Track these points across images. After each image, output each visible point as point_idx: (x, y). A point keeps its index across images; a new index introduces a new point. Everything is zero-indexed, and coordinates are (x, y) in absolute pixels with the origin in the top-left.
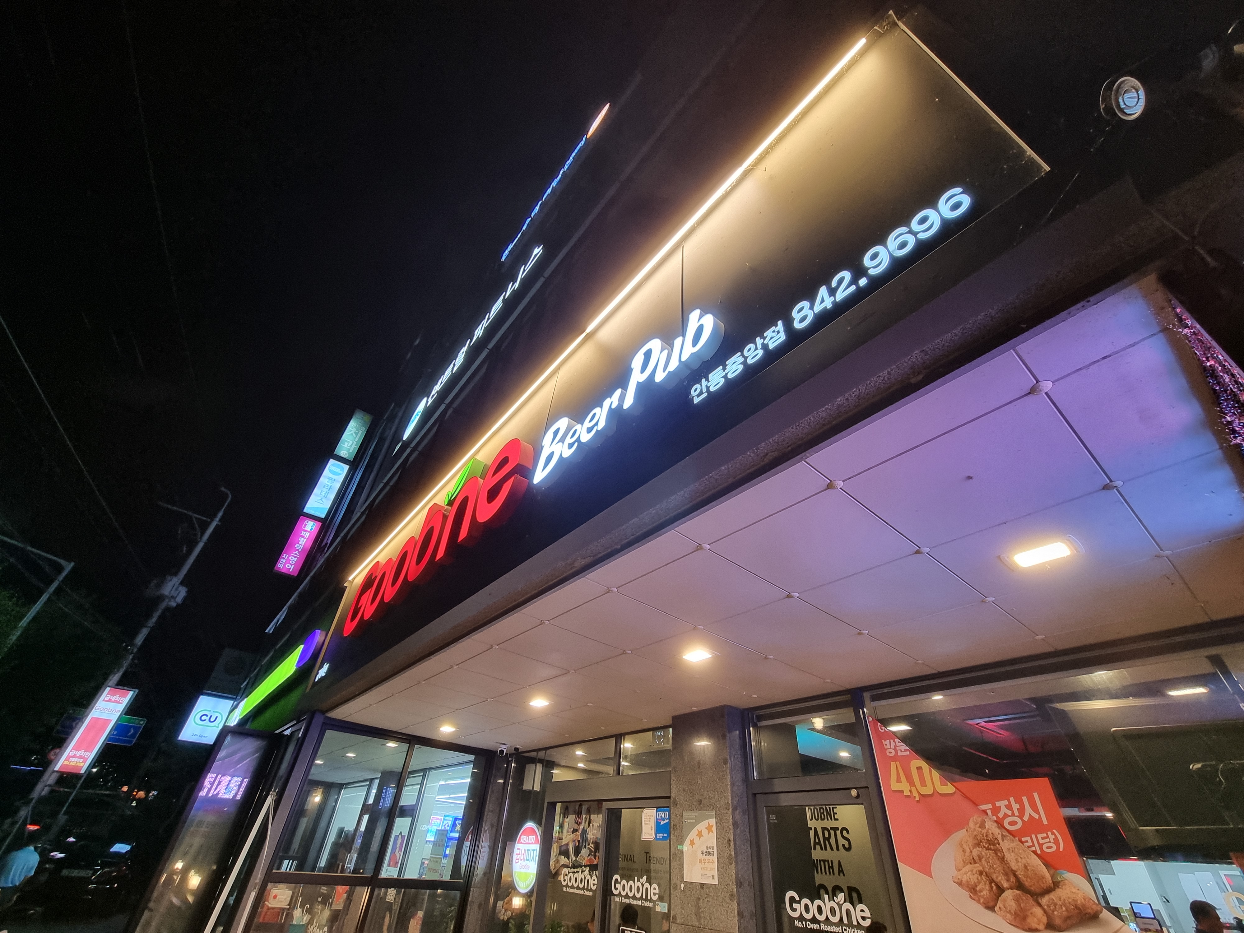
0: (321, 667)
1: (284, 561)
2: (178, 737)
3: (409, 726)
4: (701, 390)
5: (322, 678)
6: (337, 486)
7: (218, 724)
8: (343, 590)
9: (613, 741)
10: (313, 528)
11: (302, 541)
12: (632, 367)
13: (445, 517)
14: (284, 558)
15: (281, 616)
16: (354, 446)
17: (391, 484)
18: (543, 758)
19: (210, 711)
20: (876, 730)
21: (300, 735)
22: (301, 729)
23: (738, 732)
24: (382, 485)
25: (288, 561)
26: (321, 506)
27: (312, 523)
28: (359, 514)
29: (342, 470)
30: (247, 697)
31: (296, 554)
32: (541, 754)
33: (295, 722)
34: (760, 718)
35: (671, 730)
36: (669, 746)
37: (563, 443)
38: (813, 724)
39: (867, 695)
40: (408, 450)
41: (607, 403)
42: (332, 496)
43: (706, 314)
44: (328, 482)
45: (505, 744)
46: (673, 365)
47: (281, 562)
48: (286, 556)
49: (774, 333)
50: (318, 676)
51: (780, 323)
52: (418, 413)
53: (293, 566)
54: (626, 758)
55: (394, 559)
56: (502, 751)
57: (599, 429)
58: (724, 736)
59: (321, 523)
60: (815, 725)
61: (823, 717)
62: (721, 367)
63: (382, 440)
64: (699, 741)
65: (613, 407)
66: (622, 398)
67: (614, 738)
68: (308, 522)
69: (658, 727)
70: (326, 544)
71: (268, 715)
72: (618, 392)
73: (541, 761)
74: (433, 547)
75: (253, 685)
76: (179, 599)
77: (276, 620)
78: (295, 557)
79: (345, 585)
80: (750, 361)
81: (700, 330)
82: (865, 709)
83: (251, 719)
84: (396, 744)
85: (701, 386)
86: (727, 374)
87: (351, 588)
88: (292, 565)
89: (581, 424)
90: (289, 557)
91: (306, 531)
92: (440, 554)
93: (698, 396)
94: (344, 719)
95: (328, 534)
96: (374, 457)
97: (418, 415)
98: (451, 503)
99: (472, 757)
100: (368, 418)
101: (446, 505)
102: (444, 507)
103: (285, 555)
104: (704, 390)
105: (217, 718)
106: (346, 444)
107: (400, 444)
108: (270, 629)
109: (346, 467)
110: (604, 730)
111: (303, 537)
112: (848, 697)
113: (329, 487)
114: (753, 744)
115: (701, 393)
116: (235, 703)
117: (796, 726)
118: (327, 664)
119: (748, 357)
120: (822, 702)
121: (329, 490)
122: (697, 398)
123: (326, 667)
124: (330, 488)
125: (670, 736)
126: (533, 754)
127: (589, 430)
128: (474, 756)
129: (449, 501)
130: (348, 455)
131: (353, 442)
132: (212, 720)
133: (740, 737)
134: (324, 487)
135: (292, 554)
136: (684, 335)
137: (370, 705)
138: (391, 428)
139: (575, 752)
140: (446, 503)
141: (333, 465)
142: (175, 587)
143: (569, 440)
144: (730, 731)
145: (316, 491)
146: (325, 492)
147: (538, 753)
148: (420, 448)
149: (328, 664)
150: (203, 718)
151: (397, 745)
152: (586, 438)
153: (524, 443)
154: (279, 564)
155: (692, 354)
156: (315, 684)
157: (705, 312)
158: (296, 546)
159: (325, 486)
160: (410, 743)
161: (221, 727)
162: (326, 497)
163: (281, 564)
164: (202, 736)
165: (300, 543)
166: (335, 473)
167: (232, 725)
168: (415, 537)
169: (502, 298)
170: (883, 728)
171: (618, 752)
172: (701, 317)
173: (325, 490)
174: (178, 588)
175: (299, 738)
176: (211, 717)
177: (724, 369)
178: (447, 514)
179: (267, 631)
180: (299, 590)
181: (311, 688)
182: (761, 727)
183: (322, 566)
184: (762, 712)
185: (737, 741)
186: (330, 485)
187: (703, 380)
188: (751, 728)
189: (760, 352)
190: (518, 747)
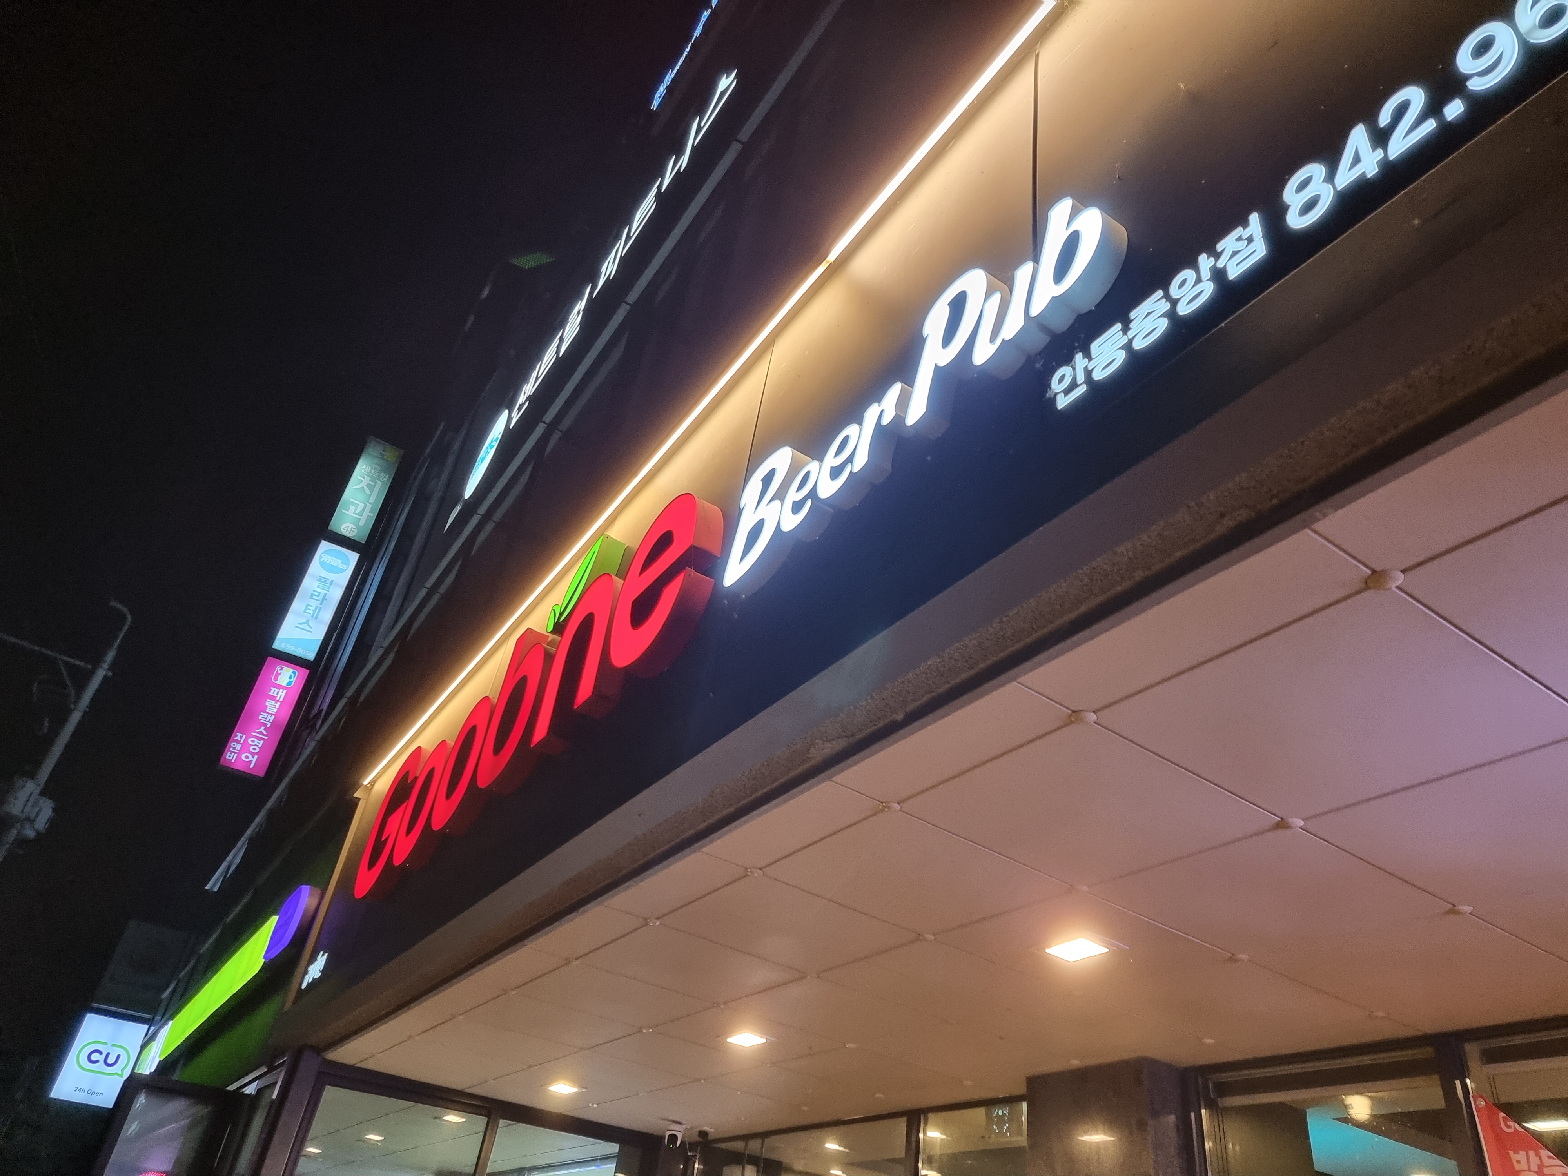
0: (313, 959)
1: (239, 747)
2: (50, 1093)
3: (486, 1081)
4: (1074, 379)
5: (315, 983)
6: (337, 594)
7: (122, 1070)
8: (355, 803)
9: (902, 1124)
10: (294, 680)
11: (272, 707)
12: (925, 333)
13: (549, 658)
14: (238, 742)
15: (235, 857)
16: (367, 513)
17: (443, 589)
18: (758, 1155)
19: (106, 1044)
20: (1494, 1127)
21: (274, 1096)
22: (276, 1083)
23: (1172, 1118)
24: (423, 592)
25: (245, 747)
26: (307, 636)
27: (292, 670)
28: (380, 652)
29: (346, 561)
30: (172, 1017)
31: (261, 733)
32: (754, 1146)
33: (264, 1069)
34: (1224, 1089)
35: (1024, 1105)
36: (1022, 1140)
37: (782, 500)
38: (1346, 1107)
39: (1472, 1050)
40: (475, 520)
41: (871, 415)
42: (328, 616)
43: (1086, 206)
44: (318, 587)
45: (679, 1123)
46: (1013, 326)
47: (231, 749)
48: (241, 737)
49: (1241, 243)
50: (307, 977)
51: (1254, 219)
52: (492, 442)
53: (256, 757)
54: (929, 1162)
55: (451, 743)
56: (673, 1138)
57: (855, 470)
58: (1141, 1125)
59: (308, 671)
60: (1352, 1112)
61: (1369, 1094)
62: (1118, 326)
63: (423, 499)
64: (1086, 1133)
65: (885, 421)
66: (903, 403)
67: (905, 1119)
68: (282, 669)
69: (998, 1098)
70: (320, 711)
71: (213, 1053)
72: (896, 389)
73: (753, 1160)
74: (528, 716)
75: (183, 995)
76: (41, 823)
77: (224, 865)
78: (259, 739)
79: (356, 795)
80: (1183, 310)
81: (1072, 244)
82: (1468, 1081)
83: (181, 1063)
84: (462, 1117)
85: (1074, 369)
86: (1130, 341)
87: (367, 800)
88: (253, 754)
89: (818, 460)
90: (246, 740)
91: (279, 687)
92: (541, 731)
93: (1067, 392)
94: (356, 1065)
95: (323, 692)
96: (407, 536)
97: (492, 447)
98: (559, 628)
99: (613, 1148)
100: (393, 455)
101: (550, 633)
102: (548, 636)
103: (240, 735)
104: (1081, 378)
105: (119, 1056)
106: (352, 508)
107: (458, 508)
108: (214, 884)
109: (353, 557)
110: (885, 1101)
111: (273, 698)
112: (1427, 1052)
113: (320, 598)
114: (1208, 1145)
115: (1073, 385)
116: (152, 1028)
117: (1309, 1112)
118: (323, 955)
119: (1180, 299)
120: (1366, 1060)
121: (321, 604)
122: (1065, 396)
123: (321, 960)
124: (324, 598)
125: (1024, 1118)
126: (739, 1145)
127: (835, 473)
128: (618, 1146)
129: (555, 625)
130: (356, 530)
131: (366, 506)
132: (110, 1061)
133: (1177, 1127)
134: (311, 597)
135: (253, 734)
136: (1036, 259)
137: (410, 1037)
138: (438, 476)
139: (824, 1144)
140: (550, 628)
141: (326, 552)
142: (32, 800)
143: (793, 495)
144: (1156, 1114)
145: (297, 605)
146: (313, 608)
147: (746, 1145)
148: (498, 516)
149: (326, 955)
150: (95, 1057)
151: (464, 1120)
152: (828, 488)
153: (703, 504)
154: (229, 754)
155: (1053, 297)
156: (301, 993)
157: (1082, 202)
158: (260, 717)
159: (312, 595)
160: (488, 1115)
161: (127, 1074)
162: (316, 619)
163: (232, 752)
164: (92, 1093)
165: (267, 710)
166: (332, 569)
167: (147, 1073)
168: (490, 696)
169: (654, 192)
170: (1511, 1123)
171: (913, 1148)
172: (1074, 213)
173: (314, 603)
174: (36, 802)
175: (273, 1101)
176: (108, 1054)
177: (1126, 329)
178: (552, 650)
179: (207, 888)
180: (269, 805)
181: (294, 1003)
182: (1226, 1109)
183: (311, 756)
184: (1228, 1077)
185: (1172, 1139)
186: (323, 592)
187: (1079, 356)
188: (1203, 1111)
189: (1208, 289)
190: (706, 1128)
